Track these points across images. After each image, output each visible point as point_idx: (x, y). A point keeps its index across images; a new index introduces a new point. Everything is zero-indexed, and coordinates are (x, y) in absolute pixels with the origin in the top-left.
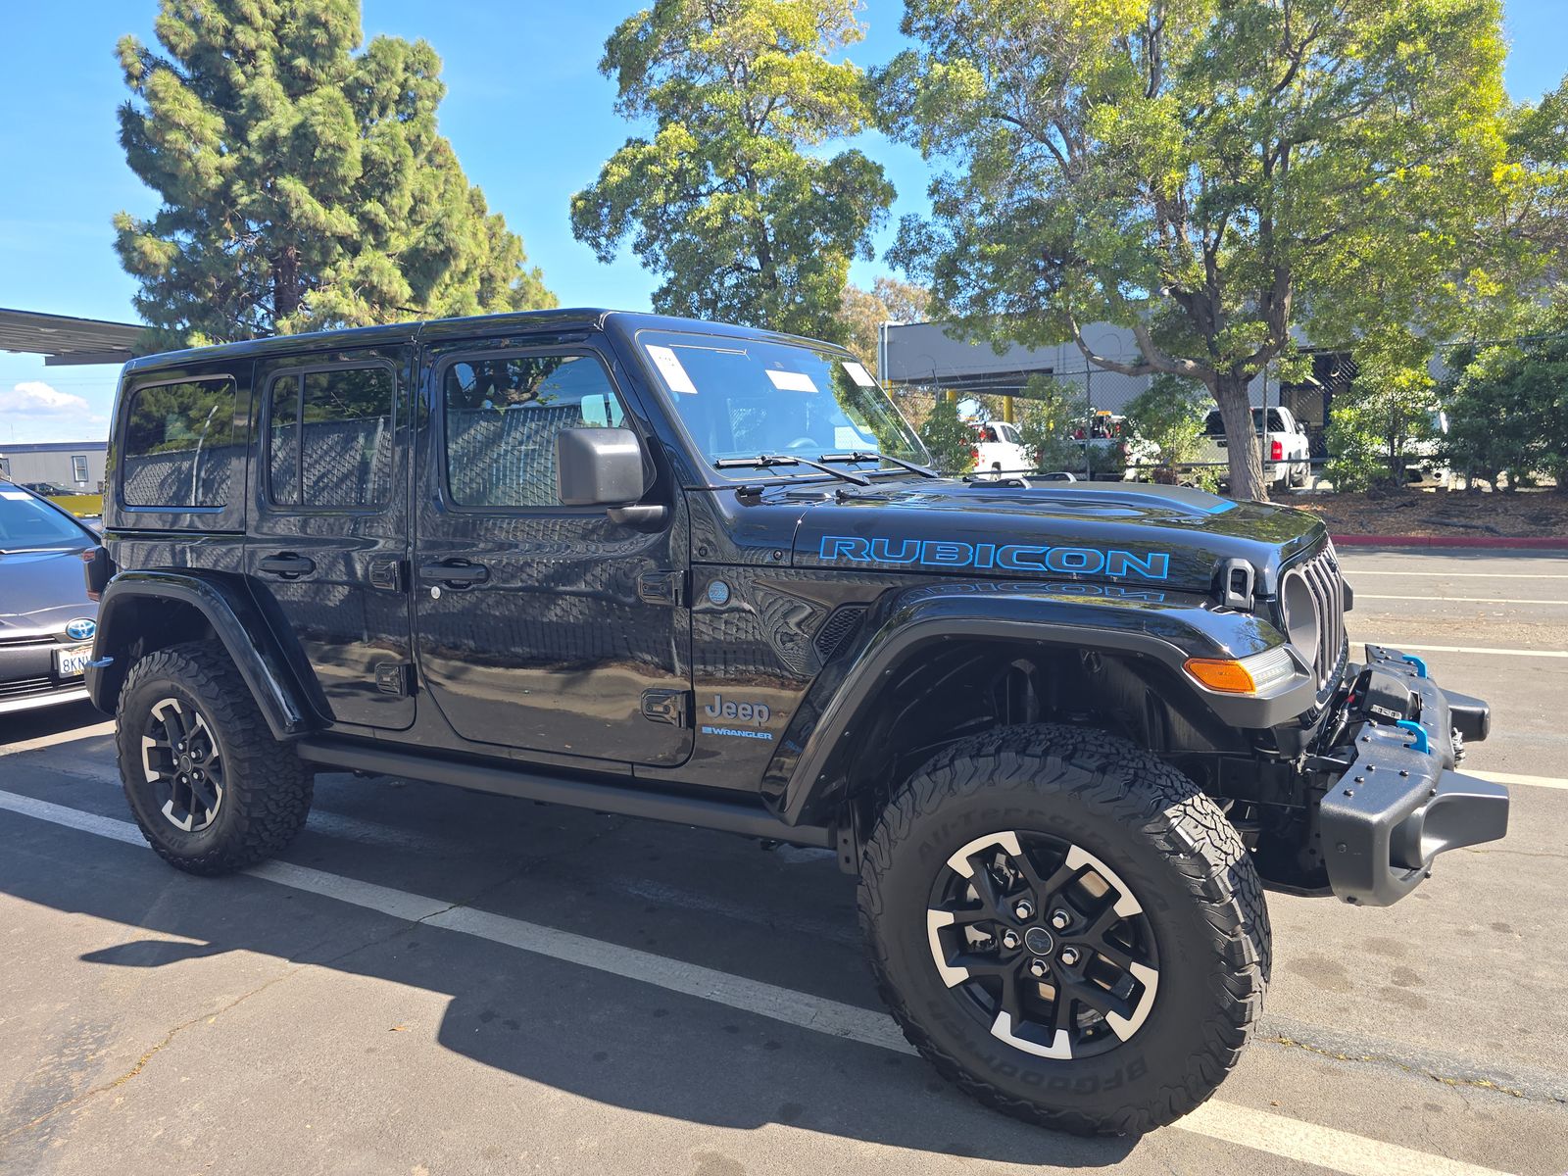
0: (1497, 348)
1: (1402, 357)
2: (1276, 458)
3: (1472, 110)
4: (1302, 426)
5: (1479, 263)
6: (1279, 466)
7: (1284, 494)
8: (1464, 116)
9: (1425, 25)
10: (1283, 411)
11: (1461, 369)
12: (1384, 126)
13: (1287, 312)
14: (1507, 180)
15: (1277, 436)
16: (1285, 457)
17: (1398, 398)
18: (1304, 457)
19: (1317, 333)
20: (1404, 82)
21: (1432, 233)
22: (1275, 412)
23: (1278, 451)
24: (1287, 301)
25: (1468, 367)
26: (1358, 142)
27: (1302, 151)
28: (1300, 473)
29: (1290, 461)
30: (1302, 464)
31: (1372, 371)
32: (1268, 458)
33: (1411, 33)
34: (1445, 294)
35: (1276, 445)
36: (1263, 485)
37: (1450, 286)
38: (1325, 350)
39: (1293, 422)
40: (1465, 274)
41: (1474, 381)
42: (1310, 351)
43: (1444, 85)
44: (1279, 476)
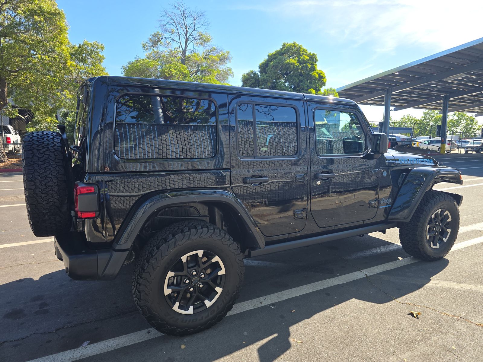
0: (74, 113)
1: (47, 113)
2: (9, 143)
3: (59, 43)
4: (17, 132)
5: (66, 88)
6: (10, 145)
7: (13, 155)
8: (57, 44)
9: (42, 13)
10: (10, 127)
11: (65, 118)
12: (33, 40)
13: (6, 93)
14: (71, 66)
15: (8, 135)
16: (12, 142)
17: (48, 125)
18: (19, 142)
19: (17, 102)
20: (37, 27)
21: (51, 77)
22: (6, 127)
23: (9, 140)
24: (6, 90)
25: (67, 118)
26: (24, 42)
27: (6, 40)
28: (19, 148)
29: (14, 143)
30: (19, 145)
31: (38, 116)
32: (5, 142)
33: (38, 14)
34: (57, 95)
35: (8, 138)
36: (4, 152)
37: (58, 93)
38: (22, 108)
39: (14, 131)
40: (63, 91)
41: (69, 122)
42: (17, 107)
43: (50, 33)
44: (10, 149)
